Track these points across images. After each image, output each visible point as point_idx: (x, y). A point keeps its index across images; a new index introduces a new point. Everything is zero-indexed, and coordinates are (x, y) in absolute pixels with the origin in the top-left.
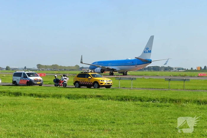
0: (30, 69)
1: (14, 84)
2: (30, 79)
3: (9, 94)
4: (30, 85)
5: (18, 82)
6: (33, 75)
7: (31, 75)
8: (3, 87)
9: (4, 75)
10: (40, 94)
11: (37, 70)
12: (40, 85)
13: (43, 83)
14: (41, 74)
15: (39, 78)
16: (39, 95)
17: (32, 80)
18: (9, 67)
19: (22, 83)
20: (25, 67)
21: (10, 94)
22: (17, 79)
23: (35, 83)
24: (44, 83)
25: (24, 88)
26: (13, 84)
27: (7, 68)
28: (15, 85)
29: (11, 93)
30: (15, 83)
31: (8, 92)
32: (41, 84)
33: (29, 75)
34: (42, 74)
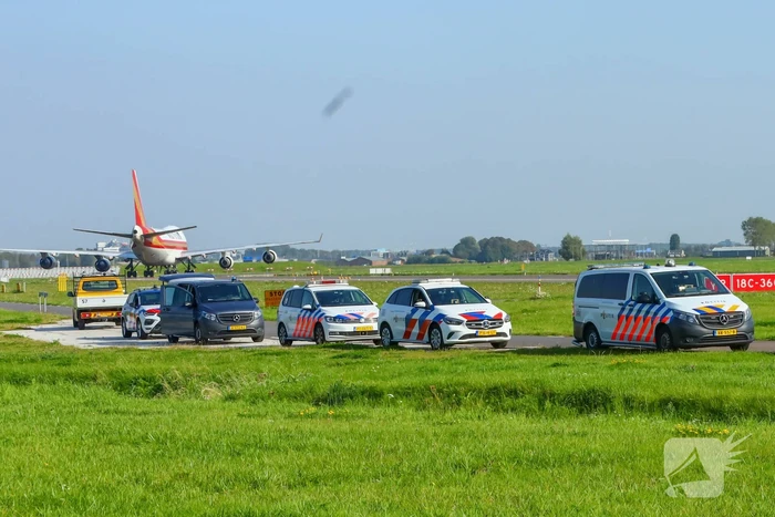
0: (704, 246)
1: (584, 344)
2: (678, 313)
3: (541, 403)
4: (674, 348)
5: (606, 330)
6: (695, 283)
7: (681, 288)
8: (516, 362)
9: (541, 292)
10: (719, 399)
11: (744, 254)
12: (735, 347)
13: (757, 334)
14: (757, 278)
15: (729, 302)
16: (714, 405)
17: (688, 316)
18: (577, 242)
19: (630, 337)
20: (675, 239)
21: (546, 400)
22: (601, 311)
23: (706, 331)
24: (760, 333)
25: (634, 365)
26: (578, 341)
27: (569, 250)
28: (586, 351)
29: (552, 395)
30: (588, 338)
31: (537, 390)
32: (745, 337)
33: (671, 283)
34: (766, 277)
